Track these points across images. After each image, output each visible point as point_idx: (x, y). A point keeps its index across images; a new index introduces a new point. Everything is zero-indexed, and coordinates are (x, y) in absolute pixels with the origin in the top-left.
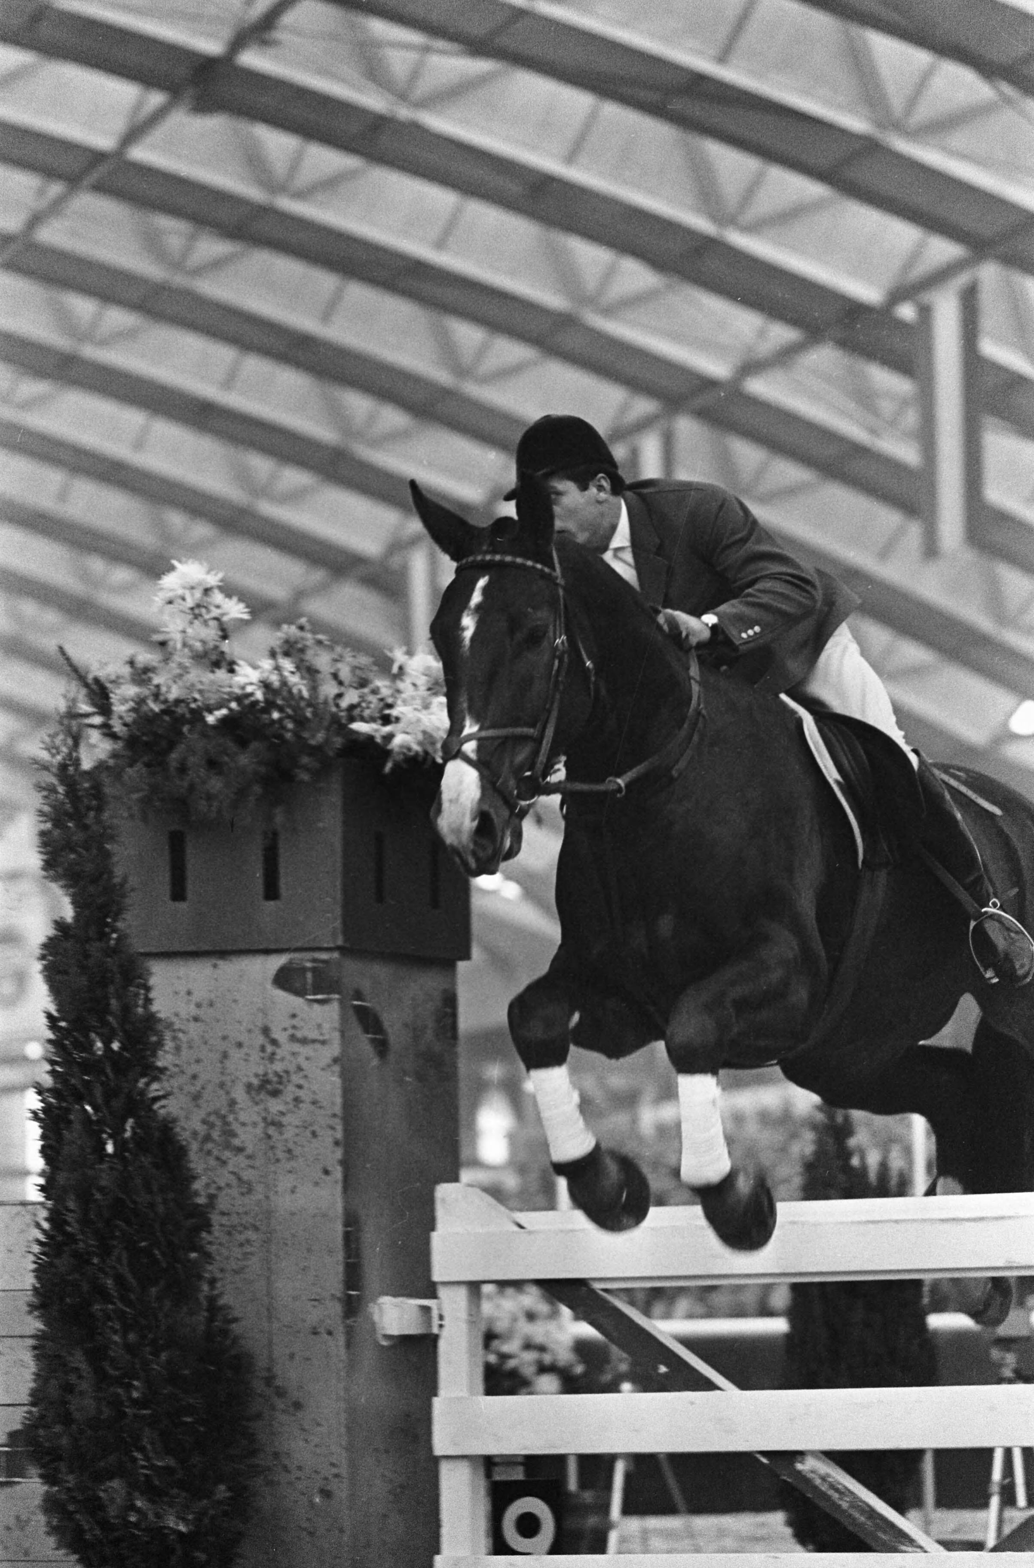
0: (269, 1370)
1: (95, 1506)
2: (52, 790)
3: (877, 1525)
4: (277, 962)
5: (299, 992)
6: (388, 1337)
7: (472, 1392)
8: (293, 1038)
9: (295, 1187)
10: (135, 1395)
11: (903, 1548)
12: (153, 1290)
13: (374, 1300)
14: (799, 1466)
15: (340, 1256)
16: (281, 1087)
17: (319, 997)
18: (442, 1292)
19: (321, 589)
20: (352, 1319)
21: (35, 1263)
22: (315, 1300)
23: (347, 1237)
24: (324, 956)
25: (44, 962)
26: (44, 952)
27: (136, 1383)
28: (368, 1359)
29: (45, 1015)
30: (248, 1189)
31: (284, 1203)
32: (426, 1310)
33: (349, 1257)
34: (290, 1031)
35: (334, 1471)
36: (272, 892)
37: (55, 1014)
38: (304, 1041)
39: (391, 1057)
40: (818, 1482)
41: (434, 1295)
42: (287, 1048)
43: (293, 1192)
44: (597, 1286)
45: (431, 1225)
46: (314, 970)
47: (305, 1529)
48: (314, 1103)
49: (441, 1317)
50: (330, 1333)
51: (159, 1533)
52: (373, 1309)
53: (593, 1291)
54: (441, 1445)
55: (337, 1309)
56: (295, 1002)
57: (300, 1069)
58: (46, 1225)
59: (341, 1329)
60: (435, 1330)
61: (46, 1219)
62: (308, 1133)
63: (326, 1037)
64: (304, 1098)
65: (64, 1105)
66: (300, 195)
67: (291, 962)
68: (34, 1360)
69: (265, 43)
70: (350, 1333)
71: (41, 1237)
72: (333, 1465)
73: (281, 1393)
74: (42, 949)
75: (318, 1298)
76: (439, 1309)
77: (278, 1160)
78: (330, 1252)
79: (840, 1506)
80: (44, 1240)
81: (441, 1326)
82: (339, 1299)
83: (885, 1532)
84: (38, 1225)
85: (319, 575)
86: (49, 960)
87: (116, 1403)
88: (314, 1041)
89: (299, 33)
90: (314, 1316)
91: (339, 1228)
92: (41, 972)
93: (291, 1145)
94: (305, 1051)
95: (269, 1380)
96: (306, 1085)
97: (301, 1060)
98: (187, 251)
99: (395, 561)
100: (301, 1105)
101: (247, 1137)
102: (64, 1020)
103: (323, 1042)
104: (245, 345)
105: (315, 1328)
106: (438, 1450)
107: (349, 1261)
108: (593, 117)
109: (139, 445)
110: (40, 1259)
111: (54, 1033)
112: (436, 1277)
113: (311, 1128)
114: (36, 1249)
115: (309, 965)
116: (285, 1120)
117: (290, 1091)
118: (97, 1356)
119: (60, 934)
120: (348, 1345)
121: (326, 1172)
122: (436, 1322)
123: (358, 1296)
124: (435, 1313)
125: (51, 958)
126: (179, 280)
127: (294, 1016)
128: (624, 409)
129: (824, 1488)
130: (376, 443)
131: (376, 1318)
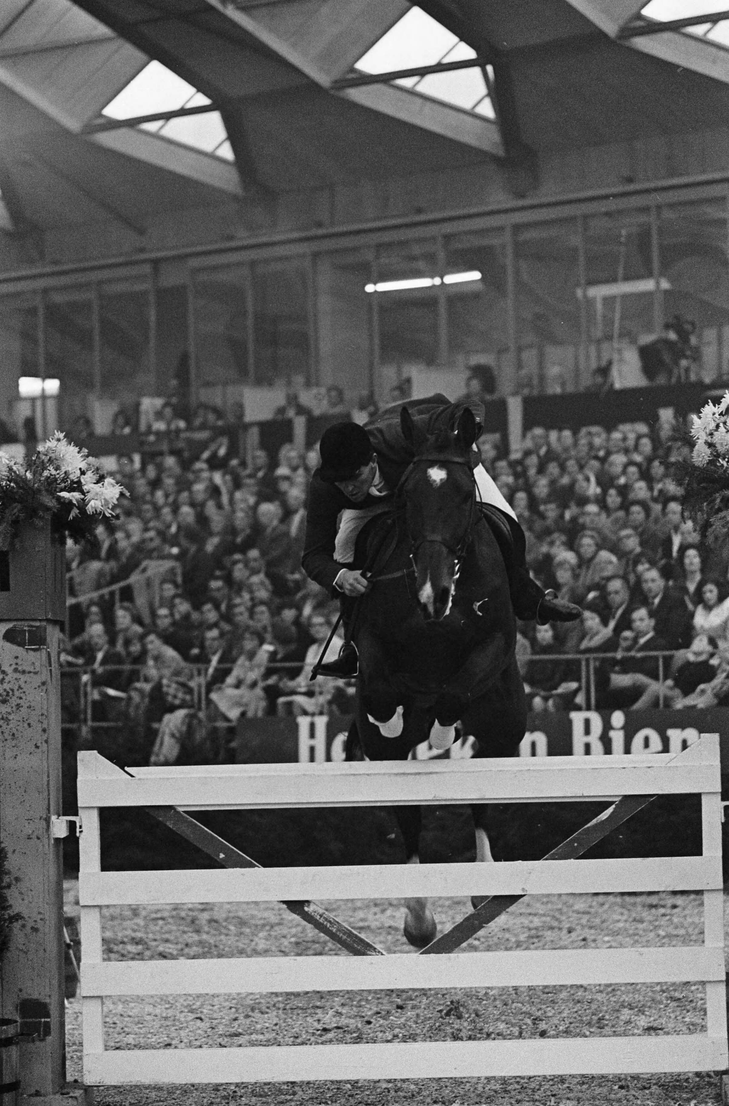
3: (354, 941)
4: (6, 626)
5: (20, 644)
8: (16, 670)
9: (17, 755)
11: (369, 952)
14: (306, 909)
15: (46, 794)
16: (8, 698)
17: (33, 647)
23: (48, 782)
24: (38, 624)
31: (9, 764)
32: (74, 822)
34: (14, 666)
35: (41, 916)
36: (4, 586)
38: (24, 672)
39: (52, 679)
40: (318, 917)
42: (12, 676)
43: (15, 758)
44: (180, 809)
46: (29, 631)
47: (22, 950)
48: (29, 707)
50: (38, 838)
53: (178, 812)
54: (85, 900)
56: (18, 650)
57: (20, 687)
59: (46, 836)
60: (78, 834)
62: (26, 725)
63: (37, 669)
64: (22, 704)
67: (15, 626)
70: (49, 837)
72: (40, 913)
73: (7, 872)
75: (31, 818)
76: (79, 822)
77: (6, 740)
78: (39, 792)
79: (332, 931)
82: (45, 819)
83: (358, 945)
88: (30, 672)
90: (28, 828)
93: (14, 731)
94: (23, 678)
96: (24, 698)
97: (21, 683)
100: (20, 709)
103: (36, 673)
107: (49, 797)
112: (79, 804)
113: (28, 722)
115: (26, 628)
116: (11, 717)
117: (14, 701)
120: (49, 845)
121: (37, 747)
122: (77, 829)
124: (77, 824)
127: (17, 658)
129: (321, 920)
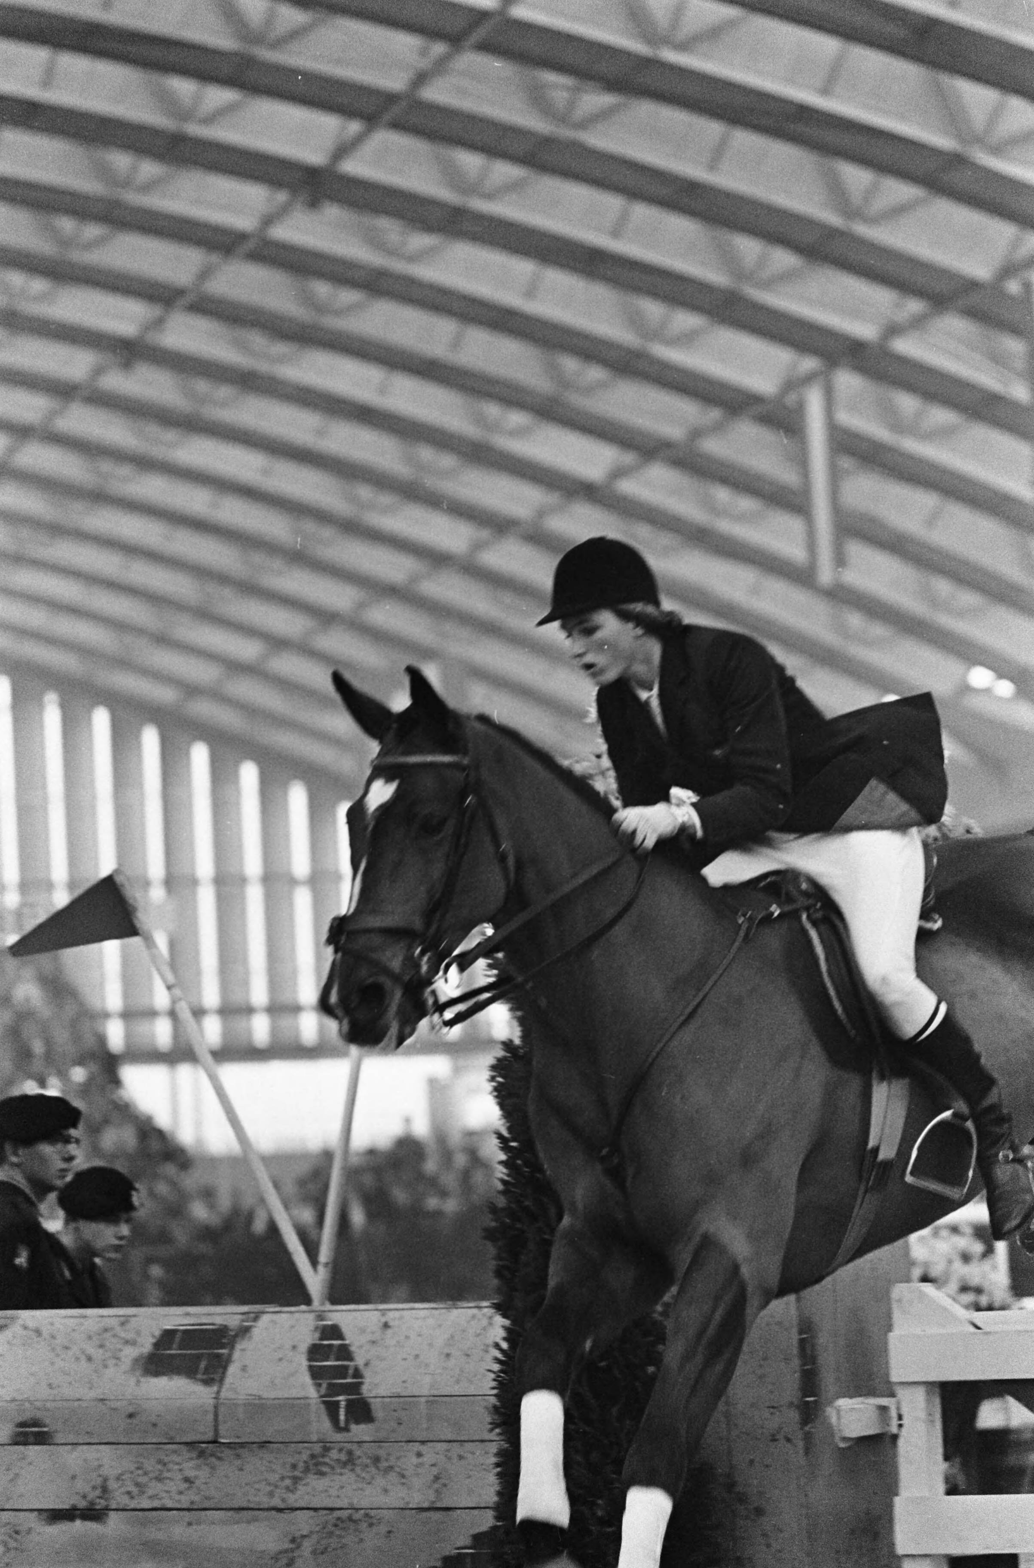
0: (728, 1476)
6: (845, 1439)
7: (933, 1491)
10: (600, 1513)
12: (615, 1411)
13: (830, 1402)
15: (796, 1362)
18: (901, 1392)
19: (717, 428)
20: (809, 1426)
21: (494, 1380)
22: (773, 1407)
23: (802, 1342)
25: (494, 1084)
26: (494, 1074)
27: (600, 1502)
28: (827, 1464)
29: (495, 1136)
32: (883, 1409)
33: (804, 1364)
37: (505, 1133)
41: (892, 1395)
45: (887, 1326)
49: (900, 1417)
50: (788, 1440)
52: (831, 1413)
54: (903, 1544)
55: (794, 1416)
58: (505, 1345)
59: (800, 1434)
60: (894, 1430)
61: (505, 1339)
65: (518, 1226)
66: (683, 47)
68: (498, 1479)
70: (808, 1438)
71: (500, 1356)
73: (742, 1499)
74: (491, 1070)
75: (775, 1405)
76: (898, 1408)
78: (787, 1360)
80: (504, 1359)
81: (900, 1426)
82: (798, 1407)
84: (497, 1346)
85: (715, 414)
86: (499, 1082)
87: (580, 1521)
90: (773, 1423)
91: (795, 1337)
92: (491, 1093)
95: (731, 1486)
98: (573, 103)
99: (791, 399)
102: (514, 1140)
104: (634, 194)
105: (773, 1435)
106: (900, 1550)
107: (806, 1368)
109: (530, 293)
110: (499, 1376)
111: (506, 1154)
112: (894, 1378)
114: (496, 1367)
119: (508, 1055)
120: (807, 1451)
122: (895, 1422)
123: (816, 1401)
124: (894, 1413)
125: (500, 1079)
126: (566, 133)
130: (768, 284)
131: (834, 1420)
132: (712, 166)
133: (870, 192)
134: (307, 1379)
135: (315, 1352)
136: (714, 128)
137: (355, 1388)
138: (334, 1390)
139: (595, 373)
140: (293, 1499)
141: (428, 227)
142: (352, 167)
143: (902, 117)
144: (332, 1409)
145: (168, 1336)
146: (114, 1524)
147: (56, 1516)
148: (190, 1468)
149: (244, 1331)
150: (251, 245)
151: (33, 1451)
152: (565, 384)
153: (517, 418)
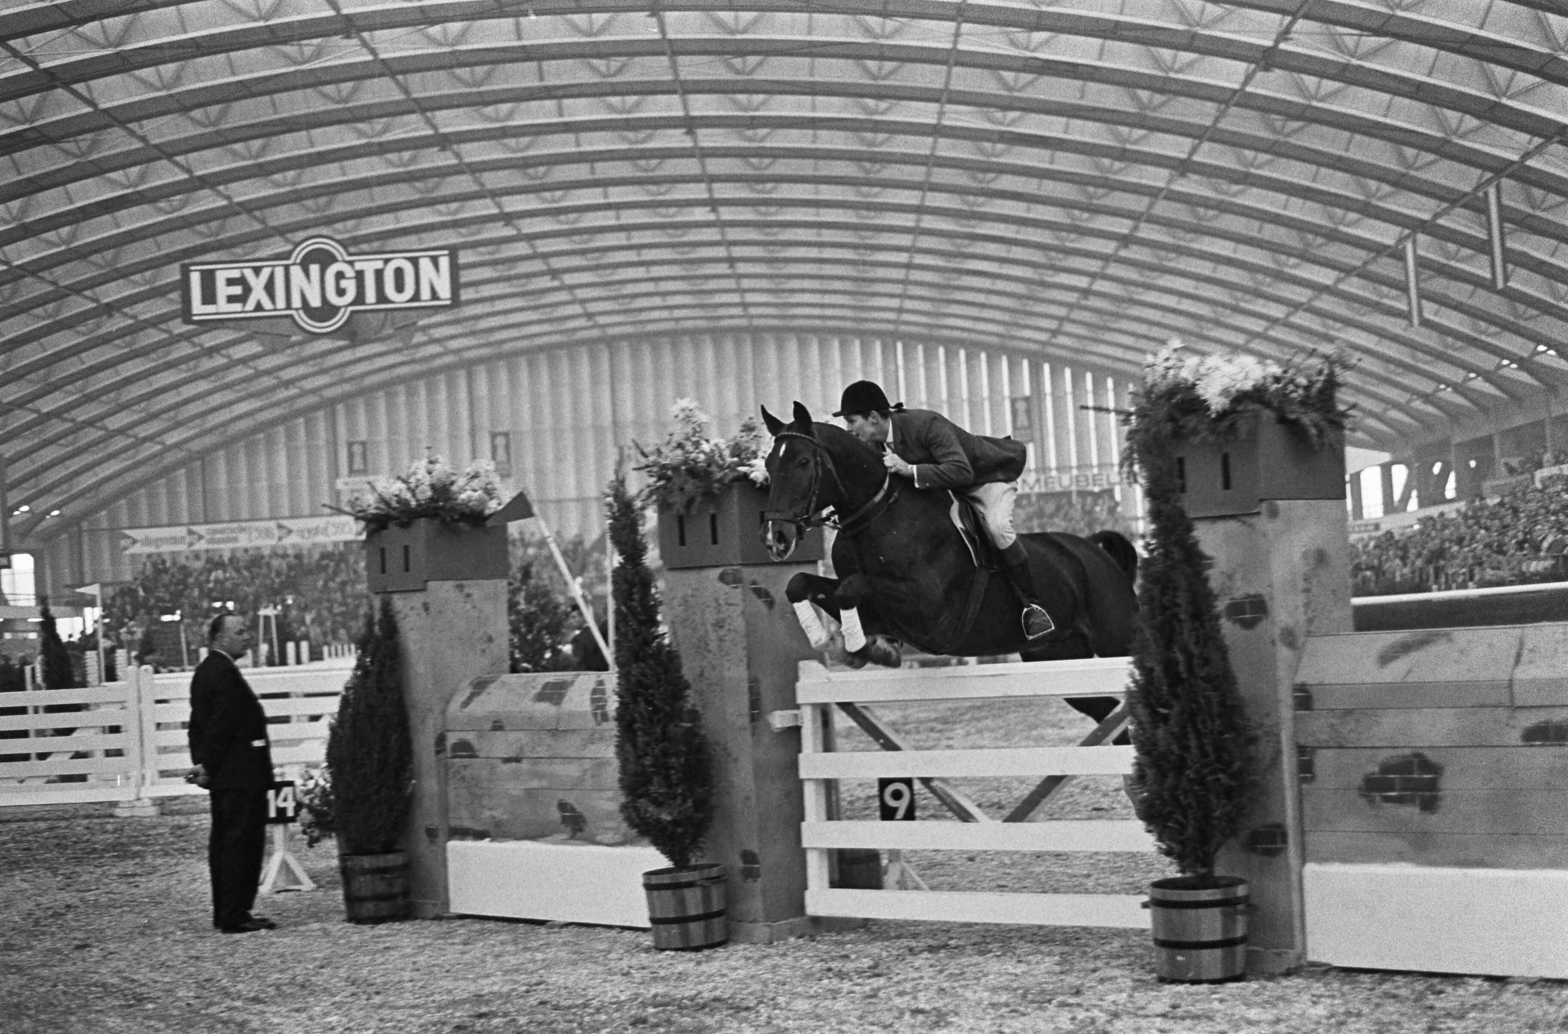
0: (724, 745)
1: (636, 810)
2: (610, 505)
4: (719, 571)
5: (727, 584)
6: (776, 729)
7: (815, 751)
8: (726, 603)
9: (730, 667)
13: (768, 713)
15: (748, 695)
16: (723, 624)
17: (737, 585)
18: (802, 707)
20: (758, 723)
22: (739, 715)
23: (751, 688)
24: (737, 567)
28: (766, 740)
30: (714, 668)
31: (727, 674)
33: (753, 696)
34: (726, 600)
35: (749, 788)
36: (715, 541)
38: (731, 604)
39: (776, 608)
41: (798, 709)
42: (725, 608)
43: (729, 669)
45: (796, 679)
46: (734, 574)
47: (740, 813)
48: (736, 630)
49: (802, 718)
50: (746, 730)
51: (659, 821)
52: (769, 717)
54: (803, 775)
55: (748, 718)
56: (726, 588)
57: (730, 616)
59: (752, 727)
62: (734, 644)
63: (740, 601)
64: (732, 628)
67: (724, 571)
69: (1287, 39)
70: (757, 728)
73: (729, 755)
77: (724, 656)
78: (744, 694)
81: (802, 722)
82: (749, 715)
87: (643, 766)
88: (734, 604)
89: (1300, 33)
90: (740, 722)
91: (748, 685)
93: (728, 649)
94: (732, 608)
95: (725, 749)
96: (732, 623)
97: (730, 612)
98: (1284, 126)
99: (1399, 246)
100: (731, 632)
101: (713, 646)
103: (738, 604)
104: (1319, 164)
105: (739, 728)
106: (801, 777)
107: (752, 698)
108: (1437, 56)
113: (735, 642)
115: (732, 571)
116: (725, 638)
117: (727, 626)
118: (635, 746)
120: (753, 734)
121: (740, 660)
123: (759, 712)
127: (728, 594)
128: (1481, 176)
131: (770, 720)
132: (1347, 150)
133: (1416, 157)
134: (588, 703)
135: (595, 691)
136: (1346, 134)
137: (603, 707)
138: (598, 708)
139: (1320, 240)
140: (584, 754)
141: (1237, 182)
142: (1196, 158)
143: (1420, 125)
144: (595, 715)
145: (547, 686)
146: (525, 765)
147: (507, 760)
148: (548, 740)
149: (572, 683)
150: (1164, 193)
151: (499, 733)
152: (1308, 244)
153: (1293, 261)
